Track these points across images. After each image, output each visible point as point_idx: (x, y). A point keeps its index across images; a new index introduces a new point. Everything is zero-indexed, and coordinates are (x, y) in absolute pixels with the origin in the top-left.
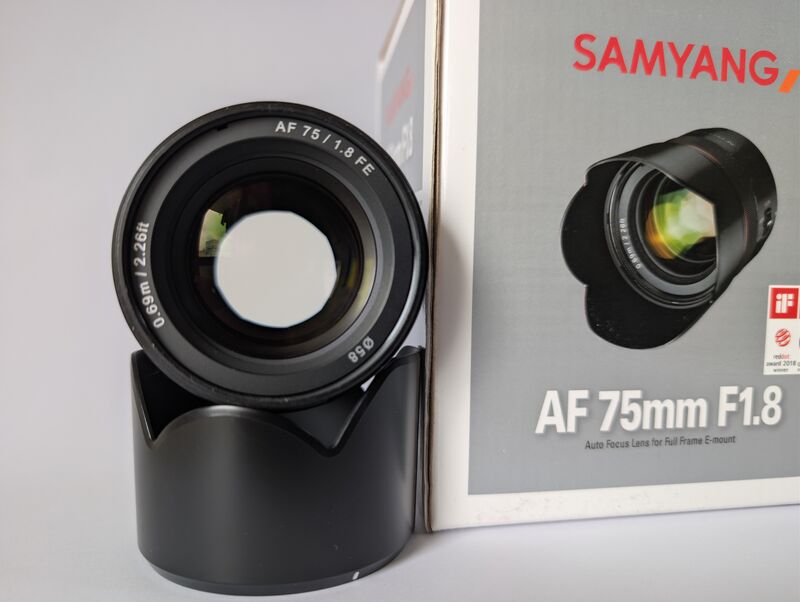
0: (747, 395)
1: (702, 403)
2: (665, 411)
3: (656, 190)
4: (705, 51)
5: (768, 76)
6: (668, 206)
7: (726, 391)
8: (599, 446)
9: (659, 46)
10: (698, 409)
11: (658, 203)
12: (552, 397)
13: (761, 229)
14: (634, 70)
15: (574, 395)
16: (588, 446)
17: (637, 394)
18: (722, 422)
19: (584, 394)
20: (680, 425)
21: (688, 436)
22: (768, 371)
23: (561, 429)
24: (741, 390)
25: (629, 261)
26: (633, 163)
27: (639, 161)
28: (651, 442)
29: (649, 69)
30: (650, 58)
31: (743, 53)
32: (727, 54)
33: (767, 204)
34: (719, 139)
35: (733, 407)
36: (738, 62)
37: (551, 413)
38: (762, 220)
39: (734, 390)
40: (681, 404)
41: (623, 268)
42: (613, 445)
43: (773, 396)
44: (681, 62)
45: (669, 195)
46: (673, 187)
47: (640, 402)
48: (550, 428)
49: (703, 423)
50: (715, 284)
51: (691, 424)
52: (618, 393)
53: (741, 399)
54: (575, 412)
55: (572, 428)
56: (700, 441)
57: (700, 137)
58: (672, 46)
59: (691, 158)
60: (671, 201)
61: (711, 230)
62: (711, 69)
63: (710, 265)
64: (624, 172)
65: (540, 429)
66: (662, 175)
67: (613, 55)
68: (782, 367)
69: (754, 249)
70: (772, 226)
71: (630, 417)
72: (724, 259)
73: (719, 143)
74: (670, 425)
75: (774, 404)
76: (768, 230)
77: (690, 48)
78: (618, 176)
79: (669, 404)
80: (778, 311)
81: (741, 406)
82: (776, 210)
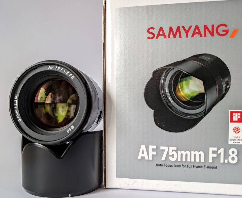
0: (221, 151)
1: (202, 153)
2: (186, 155)
3: (180, 77)
4: (197, 27)
5: (224, 33)
6: (184, 82)
7: (211, 149)
8: (161, 165)
9: (178, 29)
10: (200, 155)
11: (180, 82)
12: (143, 147)
13: (224, 89)
14: (169, 37)
15: (151, 147)
16: (157, 165)
17: (175, 148)
18: (211, 160)
19: (155, 147)
20: (193, 160)
21: (196, 165)
22: (230, 142)
23: (147, 158)
24: (218, 149)
25: (170, 102)
26: (170, 68)
27: (172, 67)
28: (181, 166)
29: (175, 36)
30: (175, 32)
31: (213, 26)
32: (206, 27)
33: (227, 80)
34: (204, 58)
35: (215, 155)
36: (211, 29)
37: (143, 153)
38: (224, 86)
39: (215, 149)
40: (193, 153)
41: (167, 104)
42: (167, 166)
43: (233, 152)
44: (187, 32)
45: (185, 79)
46: (186, 76)
47: (176, 151)
48: (143, 158)
49: (202, 160)
50: (205, 110)
51: (197, 160)
52: (167, 147)
53: (219, 153)
54: (151, 153)
55: (151, 158)
56: (202, 167)
57: (196, 57)
58: (183, 27)
59: (194, 64)
60: (185, 80)
61: (203, 91)
62: (199, 33)
63: (203, 103)
64: (166, 72)
65: (139, 158)
66: (182, 72)
67: (161, 33)
68: (237, 141)
69: (221, 96)
70: (229, 88)
71: (173, 156)
72: (208, 101)
73: (204, 59)
74: (189, 160)
75: (234, 156)
76: (227, 90)
77: (191, 27)
78: (164, 73)
79: (188, 152)
80: (234, 120)
81: (219, 155)
82: (231, 81)
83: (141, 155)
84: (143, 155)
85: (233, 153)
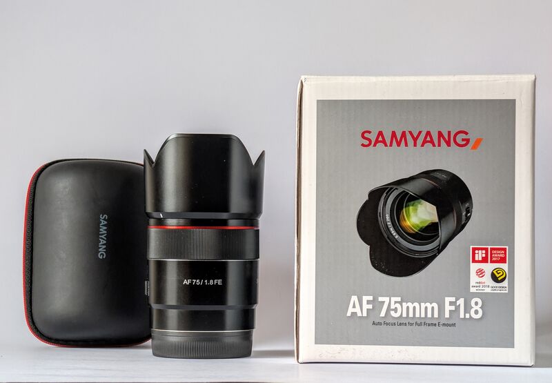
0: (461, 302)
1: (435, 305)
2: (414, 308)
3: (405, 200)
4: (428, 133)
5: (464, 142)
6: (411, 208)
7: (448, 300)
8: (380, 324)
9: (404, 134)
10: (433, 308)
11: (406, 207)
12: (354, 298)
13: (464, 218)
14: (391, 145)
15: (365, 298)
16: (374, 324)
17: (399, 299)
18: (447, 315)
19: (371, 298)
20: (423, 316)
21: (428, 322)
22: (473, 290)
23: (359, 314)
24: (457, 300)
25: (392, 234)
26: (392, 188)
27: (395, 187)
28: (407, 324)
29: (399, 144)
30: (399, 139)
31: (449, 133)
32: (440, 134)
33: (467, 205)
34: (438, 175)
35: (453, 308)
36: (446, 137)
37: (354, 307)
38: (464, 214)
39: (453, 299)
40: (423, 305)
41: (388, 238)
42: (387, 324)
43: (476, 303)
44: (415, 140)
45: (412, 202)
46: (413, 199)
47: (400, 303)
48: (354, 314)
49: (436, 315)
50: (439, 245)
51: (429, 315)
52: (388, 298)
53: (458, 304)
54: (366, 307)
55: (365, 314)
56: (435, 325)
57: (427, 174)
58: (410, 132)
59: (424, 184)
60: (413, 205)
61: (437, 220)
62: (432, 142)
63: (437, 236)
64: (387, 193)
65: (349, 314)
66: (408, 193)
67: (380, 139)
68: (481, 288)
69: (460, 227)
70: (470, 216)
71: (395, 310)
72: (443, 233)
73: (438, 176)
74: (417, 315)
75: (478, 308)
76: (468, 219)
77: (420, 132)
78: (385, 194)
79: (416, 305)
80: (477, 259)
81: (458, 308)
82: (472, 208)
83: (350, 310)
84: (354, 310)
85: (476, 305)
